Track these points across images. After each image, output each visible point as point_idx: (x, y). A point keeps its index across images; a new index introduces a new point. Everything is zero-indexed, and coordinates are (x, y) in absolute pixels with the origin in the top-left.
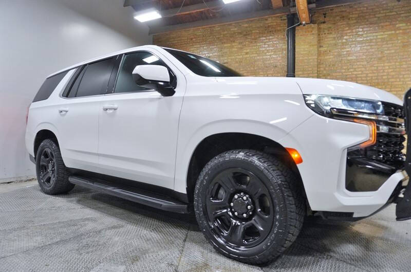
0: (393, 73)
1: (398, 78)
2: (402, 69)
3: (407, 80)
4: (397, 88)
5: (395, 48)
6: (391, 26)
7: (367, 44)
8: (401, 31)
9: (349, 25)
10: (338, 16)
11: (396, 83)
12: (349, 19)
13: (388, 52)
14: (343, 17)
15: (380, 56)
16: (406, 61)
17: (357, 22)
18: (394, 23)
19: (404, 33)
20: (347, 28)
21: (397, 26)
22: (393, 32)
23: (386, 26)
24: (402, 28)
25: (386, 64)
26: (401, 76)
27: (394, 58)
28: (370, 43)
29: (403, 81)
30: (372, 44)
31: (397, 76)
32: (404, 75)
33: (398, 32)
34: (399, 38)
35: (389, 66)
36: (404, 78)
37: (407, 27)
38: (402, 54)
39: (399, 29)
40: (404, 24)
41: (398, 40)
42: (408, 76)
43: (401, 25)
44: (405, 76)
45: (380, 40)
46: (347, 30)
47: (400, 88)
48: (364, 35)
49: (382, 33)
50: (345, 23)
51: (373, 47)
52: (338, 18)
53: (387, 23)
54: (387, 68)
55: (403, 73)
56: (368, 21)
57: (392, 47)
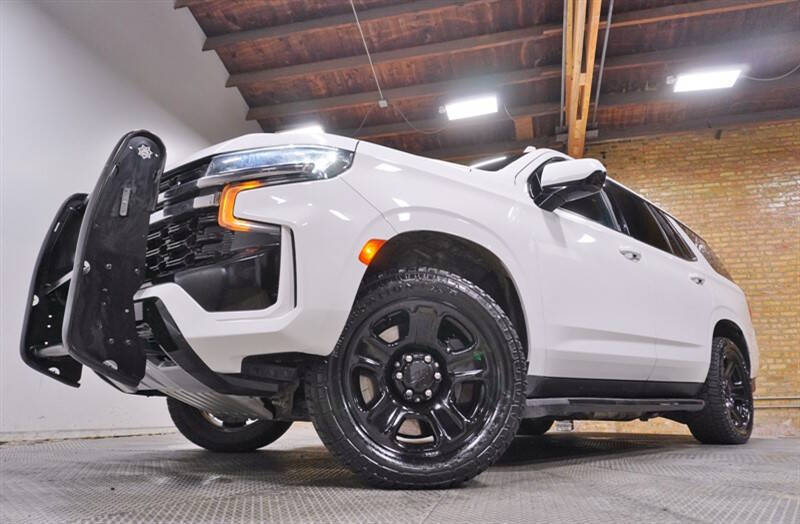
0: (729, 250)
1: (738, 257)
2: (742, 244)
3: (752, 260)
4: (739, 274)
5: (725, 209)
6: (712, 175)
7: (679, 202)
8: (729, 183)
9: (645, 171)
10: (626, 156)
11: (737, 266)
12: (644, 162)
13: (715, 215)
14: (634, 158)
15: (702, 221)
16: (745, 230)
17: (658, 168)
18: (716, 170)
19: (735, 186)
20: (643, 176)
21: (722, 175)
22: (717, 184)
23: (705, 174)
24: (731, 178)
25: (714, 235)
26: (742, 255)
27: (726, 224)
28: (684, 200)
29: (747, 263)
30: (686, 201)
31: (735, 254)
32: (746, 252)
33: (724, 184)
34: (728, 194)
35: (720, 238)
36: (746, 256)
37: (737, 178)
38: (737, 218)
39: (725, 179)
40: (732, 173)
41: (727, 196)
42: (753, 254)
43: (727, 174)
44: (749, 254)
45: (698, 196)
46: (644, 179)
47: (744, 274)
48: (674, 188)
49: (700, 186)
50: (638, 168)
51: (689, 206)
52: (626, 159)
53: (706, 171)
54: (717, 240)
55: (745, 249)
56: (675, 166)
57: (719, 207)
